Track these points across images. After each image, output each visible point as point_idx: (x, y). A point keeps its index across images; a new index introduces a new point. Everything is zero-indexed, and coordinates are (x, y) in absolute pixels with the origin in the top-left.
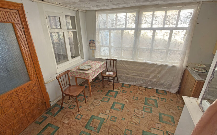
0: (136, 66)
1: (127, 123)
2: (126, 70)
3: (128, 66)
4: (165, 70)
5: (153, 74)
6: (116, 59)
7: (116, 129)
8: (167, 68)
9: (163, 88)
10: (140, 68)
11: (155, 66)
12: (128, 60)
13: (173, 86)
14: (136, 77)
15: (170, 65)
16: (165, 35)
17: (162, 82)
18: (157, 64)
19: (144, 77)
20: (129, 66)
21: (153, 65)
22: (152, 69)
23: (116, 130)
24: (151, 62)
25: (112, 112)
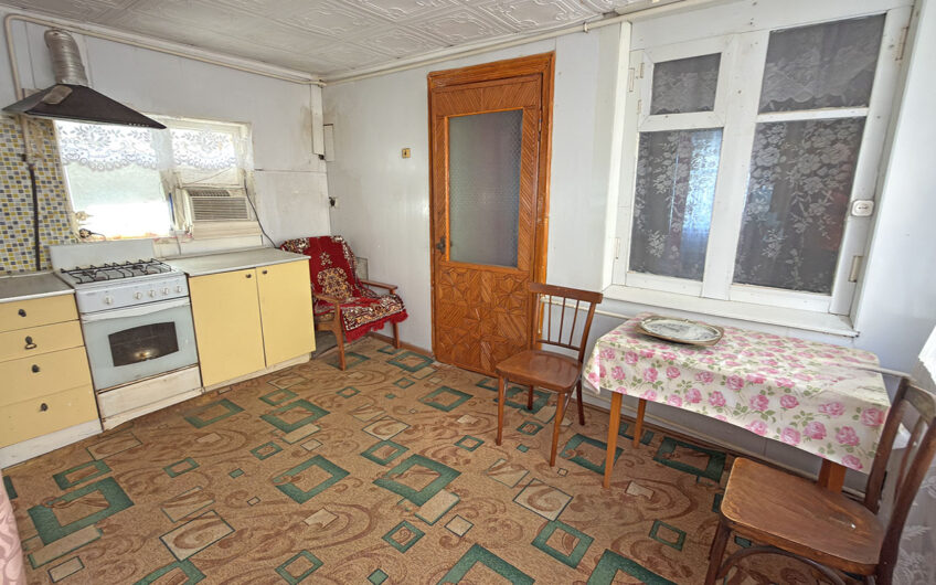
25: (445, 542)
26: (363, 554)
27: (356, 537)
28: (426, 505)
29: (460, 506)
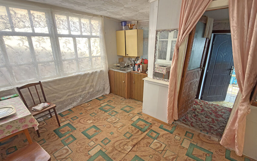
0: (69, 82)
1: (118, 132)
2: (56, 93)
3: (57, 86)
4: (97, 76)
5: (88, 84)
6: (40, 82)
7: (119, 143)
8: (98, 74)
9: (100, 94)
10: (74, 84)
11: (88, 76)
12: (55, 79)
13: (106, 88)
14: (72, 96)
15: (99, 70)
16: (86, 42)
17: (97, 88)
18: (88, 73)
19: (81, 92)
20: (59, 86)
21: (85, 75)
22: (87, 79)
23: (121, 143)
24: (83, 73)
25: (97, 140)
26: (116, 137)
27: (117, 141)
28: (99, 150)
29: (89, 150)
